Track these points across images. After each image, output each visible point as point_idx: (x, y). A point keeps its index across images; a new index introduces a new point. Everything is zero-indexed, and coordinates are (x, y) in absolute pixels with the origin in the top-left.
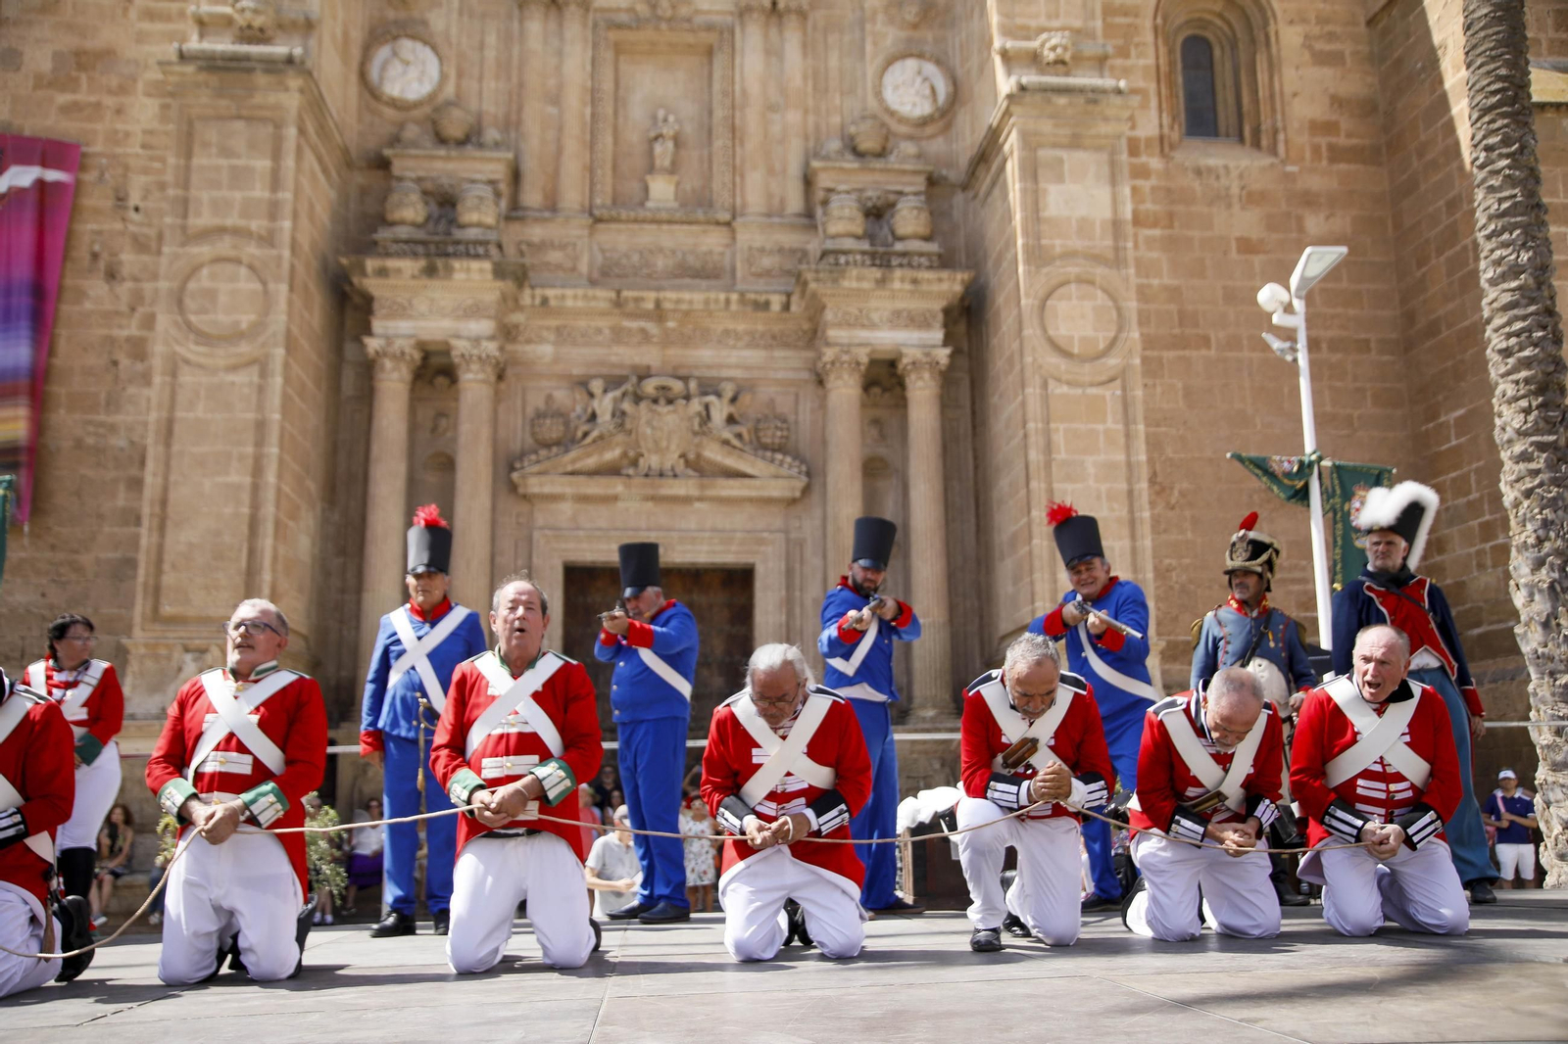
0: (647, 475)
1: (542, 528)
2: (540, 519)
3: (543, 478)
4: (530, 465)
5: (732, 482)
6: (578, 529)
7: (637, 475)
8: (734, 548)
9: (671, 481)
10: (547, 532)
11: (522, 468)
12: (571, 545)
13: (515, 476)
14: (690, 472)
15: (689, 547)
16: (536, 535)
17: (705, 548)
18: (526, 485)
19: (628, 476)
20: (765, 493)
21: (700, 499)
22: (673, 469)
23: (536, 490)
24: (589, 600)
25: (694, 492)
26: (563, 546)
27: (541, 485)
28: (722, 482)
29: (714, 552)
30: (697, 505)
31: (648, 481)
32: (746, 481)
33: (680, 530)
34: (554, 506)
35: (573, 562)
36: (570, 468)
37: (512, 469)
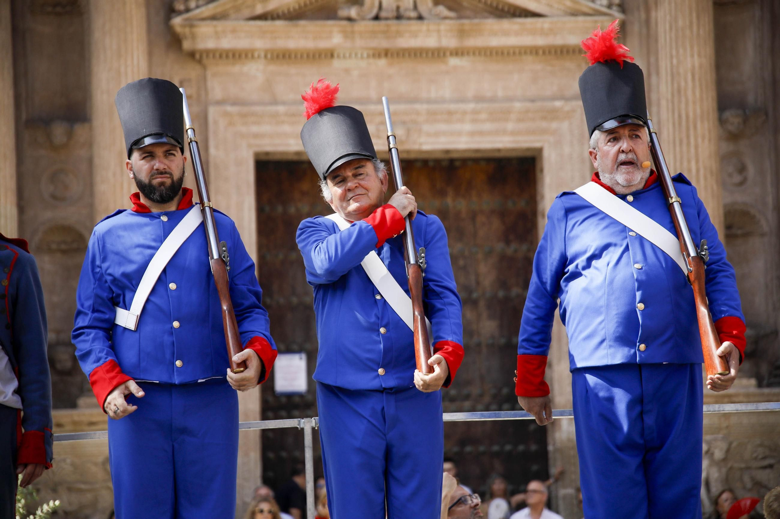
0: (377, 18)
1: (219, 103)
2: (216, 89)
3: (220, 25)
4: (197, 7)
5: (506, 24)
6: (275, 102)
7: (363, 19)
8: (510, 126)
9: (415, 25)
10: (229, 108)
11: (188, 10)
12: (266, 128)
13: (177, 21)
14: (442, 10)
15: (443, 127)
16: (212, 112)
17: (467, 127)
18: (194, 37)
19: (349, 19)
20: (558, 41)
21: (457, 52)
22: (415, 7)
23: (210, 44)
24: (292, 210)
25: (450, 42)
26: (255, 129)
27: (217, 36)
28: (491, 23)
29: (481, 133)
30: (454, 61)
31: (381, 24)
32: (529, 21)
33: (429, 101)
34: (236, 69)
35: (267, 154)
36: (259, 10)
37: (171, 11)
